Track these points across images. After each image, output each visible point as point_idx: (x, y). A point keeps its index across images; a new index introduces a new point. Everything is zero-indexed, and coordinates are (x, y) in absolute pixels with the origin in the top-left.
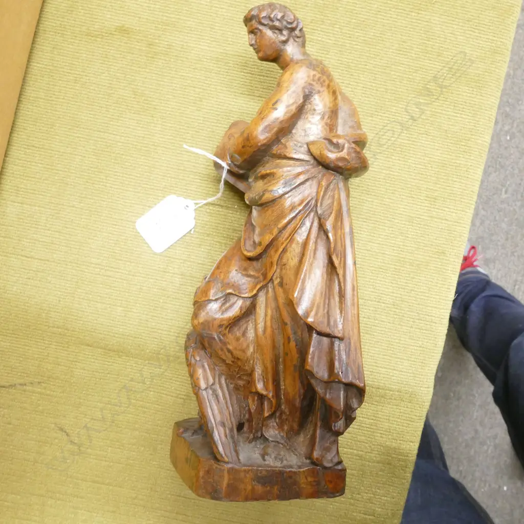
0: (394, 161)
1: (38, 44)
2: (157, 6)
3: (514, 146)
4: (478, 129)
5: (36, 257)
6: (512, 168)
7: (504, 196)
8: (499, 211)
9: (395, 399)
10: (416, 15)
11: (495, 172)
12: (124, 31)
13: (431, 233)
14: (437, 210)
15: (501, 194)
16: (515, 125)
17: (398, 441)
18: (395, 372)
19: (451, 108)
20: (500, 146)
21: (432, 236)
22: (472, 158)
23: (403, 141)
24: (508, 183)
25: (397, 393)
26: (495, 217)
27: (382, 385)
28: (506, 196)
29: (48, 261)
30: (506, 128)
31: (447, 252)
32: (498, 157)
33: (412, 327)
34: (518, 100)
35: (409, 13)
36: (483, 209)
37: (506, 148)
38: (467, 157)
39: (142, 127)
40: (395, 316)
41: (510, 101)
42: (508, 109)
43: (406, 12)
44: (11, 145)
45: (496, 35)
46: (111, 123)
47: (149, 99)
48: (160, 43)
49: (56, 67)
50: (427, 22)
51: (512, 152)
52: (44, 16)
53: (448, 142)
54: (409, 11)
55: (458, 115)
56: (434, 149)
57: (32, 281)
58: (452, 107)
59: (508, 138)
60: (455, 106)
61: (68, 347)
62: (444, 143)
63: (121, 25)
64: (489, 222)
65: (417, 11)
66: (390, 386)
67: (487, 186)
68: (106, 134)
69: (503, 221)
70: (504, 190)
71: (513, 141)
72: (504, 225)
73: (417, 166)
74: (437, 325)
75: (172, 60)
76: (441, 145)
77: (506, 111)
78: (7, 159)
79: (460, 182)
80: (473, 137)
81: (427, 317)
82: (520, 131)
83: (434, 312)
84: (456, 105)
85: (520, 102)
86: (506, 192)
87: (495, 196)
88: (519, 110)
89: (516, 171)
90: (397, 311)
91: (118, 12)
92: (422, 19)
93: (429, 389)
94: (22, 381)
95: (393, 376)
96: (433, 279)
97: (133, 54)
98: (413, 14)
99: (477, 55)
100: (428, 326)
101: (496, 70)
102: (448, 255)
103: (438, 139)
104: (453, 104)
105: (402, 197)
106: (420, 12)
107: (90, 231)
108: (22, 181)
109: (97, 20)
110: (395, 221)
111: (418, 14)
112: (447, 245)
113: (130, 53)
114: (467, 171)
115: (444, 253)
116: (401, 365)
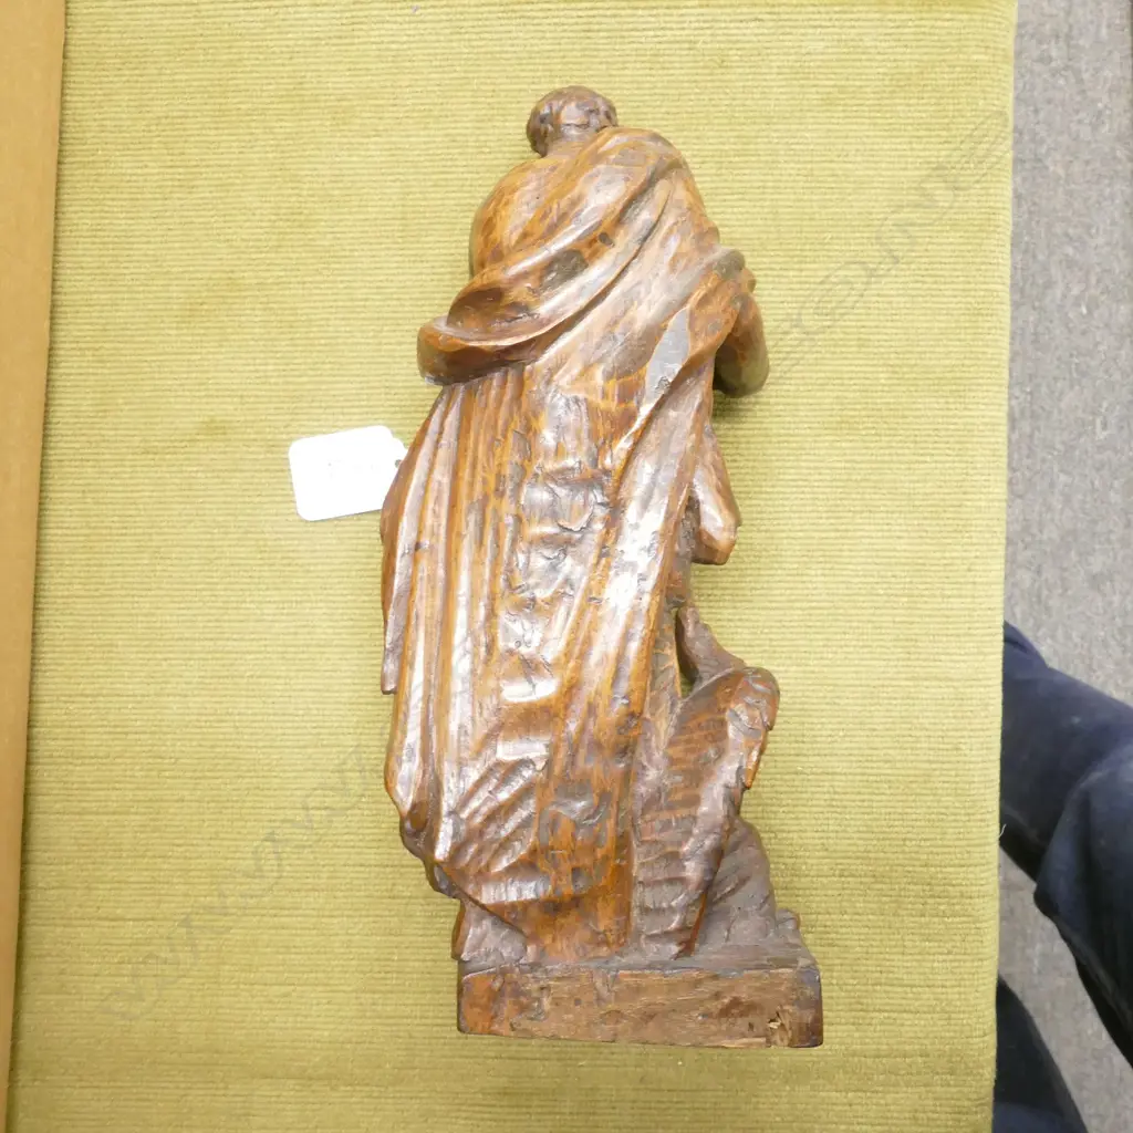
0: (814, 579)
1: (54, 491)
2: (270, 368)
3: (1101, 325)
4: (975, 478)
5: (129, 917)
6: (1106, 371)
7: (1101, 435)
8: (1098, 470)
9: (919, 1073)
10: (796, 273)
11: (1072, 387)
12: (215, 429)
13: (921, 711)
14: (925, 664)
15: (1094, 433)
16: (1093, 280)
18: (905, 1015)
19: (909, 448)
20: (1070, 331)
21: (926, 717)
22: (974, 541)
23: (824, 535)
24: (1105, 405)
25: (920, 1060)
26: (1093, 483)
27: (885, 1047)
28: (1105, 433)
29: (153, 919)
30: (1076, 291)
31: (963, 747)
32: (1071, 355)
33: (923, 915)
34: (1088, 227)
35: (781, 273)
36: (1062, 471)
37: (1084, 333)
38: (965, 540)
39: (288, 614)
40: (884, 899)
41: (1071, 231)
42: (1070, 251)
43: (775, 273)
44: (38, 702)
45: (971, 279)
46: (226, 618)
47: (291, 555)
49: (95, 528)
51: (1098, 339)
52: (53, 432)
53: (918, 518)
54: (782, 269)
55: (928, 459)
56: (891, 537)
58: (912, 445)
59: (1084, 311)
61: (226, 1088)
62: (910, 522)
63: (206, 419)
64: (1080, 497)
65: (797, 266)
66: (900, 1047)
67: (1061, 421)
68: (220, 643)
69: (1111, 487)
70: (1098, 421)
71: (1096, 314)
72: (1114, 497)
73: (864, 580)
74: (974, 901)
76: (904, 528)
77: (1067, 255)
78: (35, 730)
79: (960, 596)
80: (969, 497)
81: (950, 888)
82: (1106, 291)
83: (962, 875)
85: (1094, 231)
86: (1105, 426)
87: (1082, 440)
88: (1096, 248)
89: (1117, 376)
90: (884, 886)
91: (198, 394)
92: (812, 280)
93: (986, 1038)
95: (902, 1025)
96: (947, 808)
97: (241, 471)
98: (791, 273)
99: (939, 328)
100: (957, 907)
101: (986, 350)
102: (968, 752)
103: (895, 515)
104: (912, 438)
105: (845, 649)
106: (803, 266)
107: (226, 843)
108: (70, 767)
109: (159, 420)
110: (842, 702)
111: (801, 270)
112: (961, 730)
113: (235, 471)
114: (969, 570)
115: (957, 749)
116: (917, 1000)
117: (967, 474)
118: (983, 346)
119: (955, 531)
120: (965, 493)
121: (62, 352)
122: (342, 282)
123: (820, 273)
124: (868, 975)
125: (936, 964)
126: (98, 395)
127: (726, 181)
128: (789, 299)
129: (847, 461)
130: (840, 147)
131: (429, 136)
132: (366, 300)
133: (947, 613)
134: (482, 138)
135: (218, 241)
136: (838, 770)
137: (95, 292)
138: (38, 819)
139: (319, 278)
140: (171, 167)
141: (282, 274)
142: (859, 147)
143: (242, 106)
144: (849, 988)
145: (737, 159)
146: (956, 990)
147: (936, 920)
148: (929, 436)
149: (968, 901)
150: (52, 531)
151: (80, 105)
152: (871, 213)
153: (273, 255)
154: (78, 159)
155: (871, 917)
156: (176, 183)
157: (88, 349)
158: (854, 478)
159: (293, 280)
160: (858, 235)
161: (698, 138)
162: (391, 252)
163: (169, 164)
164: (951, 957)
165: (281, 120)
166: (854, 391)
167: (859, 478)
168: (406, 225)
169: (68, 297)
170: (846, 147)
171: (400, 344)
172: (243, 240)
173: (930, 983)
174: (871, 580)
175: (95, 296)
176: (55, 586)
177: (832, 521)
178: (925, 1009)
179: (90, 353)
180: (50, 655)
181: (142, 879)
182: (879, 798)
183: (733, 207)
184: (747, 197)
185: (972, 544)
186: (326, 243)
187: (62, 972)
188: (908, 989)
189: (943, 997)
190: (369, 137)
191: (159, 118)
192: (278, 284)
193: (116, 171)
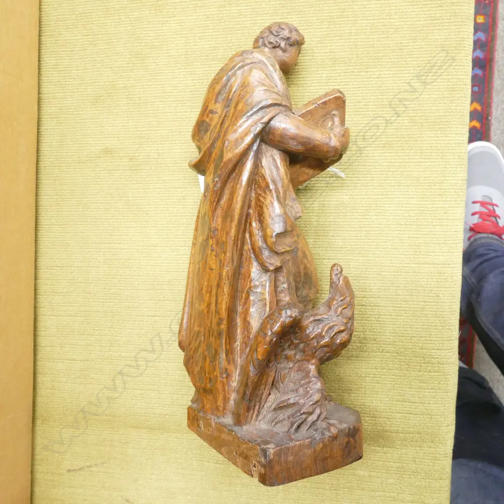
0: (372, 217)
2: (130, 124)
4: (450, 169)
5: (78, 359)
9: (417, 441)
10: (365, 73)
12: (107, 151)
13: (421, 279)
14: (423, 257)
17: (427, 480)
18: (410, 415)
19: (418, 156)
21: (423, 281)
22: (448, 199)
23: (377, 197)
25: (417, 435)
27: (401, 429)
29: (88, 361)
31: (441, 295)
33: (420, 371)
35: (358, 74)
38: (444, 199)
39: (140, 232)
40: (402, 363)
43: (355, 74)
45: (450, 74)
46: (114, 234)
47: (140, 207)
48: (139, 156)
49: (60, 195)
50: (378, 78)
53: (421, 189)
54: (358, 72)
55: (427, 160)
56: (409, 198)
57: (79, 380)
60: (421, 153)
61: (118, 431)
62: (417, 191)
63: (104, 147)
65: (366, 70)
66: (408, 429)
68: (111, 245)
73: (395, 218)
74: (444, 366)
75: (153, 168)
76: (415, 193)
79: (441, 225)
80: (447, 178)
81: (433, 359)
83: (438, 354)
84: (422, 151)
90: (402, 357)
91: (100, 136)
92: (373, 76)
94: (88, 464)
95: (409, 419)
96: (432, 323)
97: (119, 170)
98: (363, 74)
99: (434, 98)
100: (436, 368)
101: (457, 108)
102: (443, 298)
103: (411, 187)
104: (419, 151)
105: (385, 250)
106: (369, 70)
107: (116, 330)
108: (53, 297)
109: (84, 148)
110: (384, 273)
111: (368, 72)
112: (440, 287)
113: (116, 170)
114: (446, 213)
115: (438, 296)
116: (416, 409)
117: (446, 168)
118: (456, 106)
119: (439, 195)
120: (445, 177)
121: (44, 119)
122: (160, 85)
123: (376, 73)
124: (394, 397)
125: (426, 394)
126: (59, 138)
127: (333, 31)
128: (362, 86)
129: (388, 162)
130: (387, 11)
131: (197, 16)
132: (171, 92)
133: (434, 233)
134: (221, 15)
135: (107, 68)
136: (382, 305)
137: (57, 93)
138: (41, 318)
139: (150, 83)
140: (86, 35)
141: (134, 82)
142: (397, 11)
143: (116, 6)
144: (385, 402)
145: (338, 20)
146: (434, 405)
147: (426, 373)
148: (428, 149)
149: (441, 366)
150: (43, 197)
151: (48, 9)
152: (401, 43)
153: (130, 74)
154: (48, 34)
155: (396, 371)
156: (89, 43)
157: (55, 118)
158: (391, 170)
159: (139, 84)
160: (395, 54)
161: (319, 10)
162: (181, 70)
163: (86, 34)
164: (432, 390)
165: (132, 12)
166: (392, 129)
167: (394, 170)
168: (187, 58)
169: (46, 95)
170: (390, 11)
171: (185, 112)
172: (117, 67)
173: (423, 402)
174: (398, 217)
175: (57, 95)
176: (44, 220)
177: (381, 190)
178: (420, 413)
179: (56, 119)
180: (44, 250)
181: (83, 344)
182: (400, 317)
183: (336, 43)
184: (342, 38)
185: (447, 201)
186: (153, 67)
187: (52, 381)
188: (412, 404)
189: (429, 408)
190: (170, 18)
191: (81, 13)
192: (133, 86)
193: (64, 38)
